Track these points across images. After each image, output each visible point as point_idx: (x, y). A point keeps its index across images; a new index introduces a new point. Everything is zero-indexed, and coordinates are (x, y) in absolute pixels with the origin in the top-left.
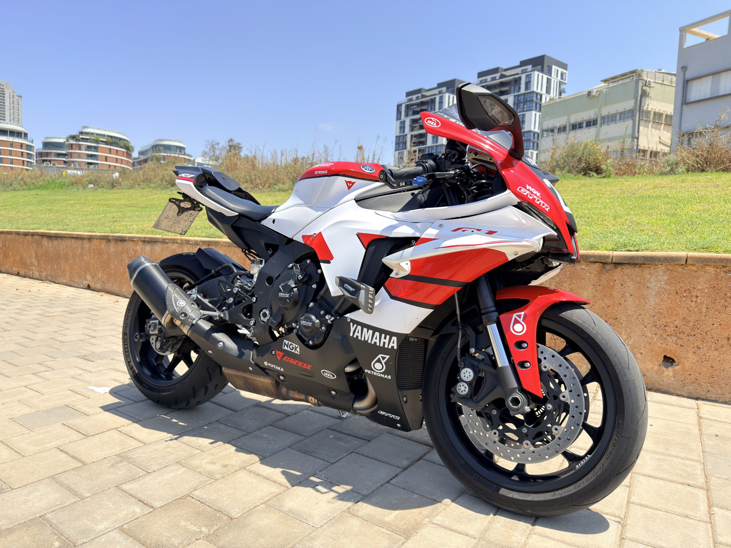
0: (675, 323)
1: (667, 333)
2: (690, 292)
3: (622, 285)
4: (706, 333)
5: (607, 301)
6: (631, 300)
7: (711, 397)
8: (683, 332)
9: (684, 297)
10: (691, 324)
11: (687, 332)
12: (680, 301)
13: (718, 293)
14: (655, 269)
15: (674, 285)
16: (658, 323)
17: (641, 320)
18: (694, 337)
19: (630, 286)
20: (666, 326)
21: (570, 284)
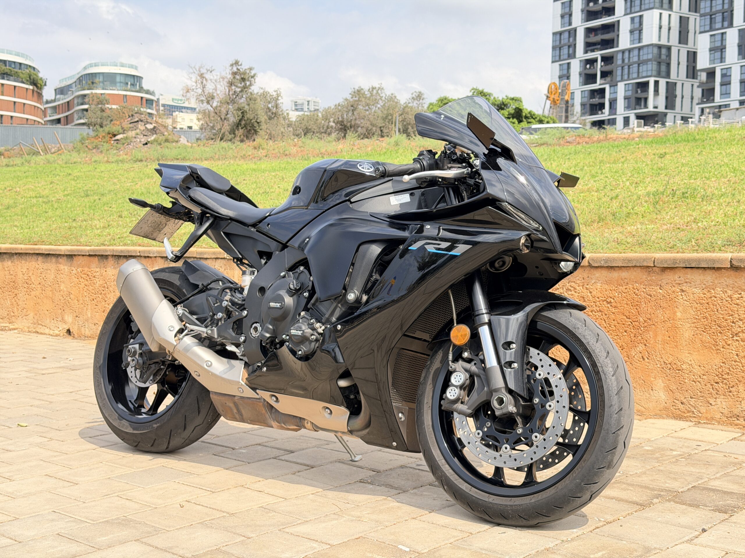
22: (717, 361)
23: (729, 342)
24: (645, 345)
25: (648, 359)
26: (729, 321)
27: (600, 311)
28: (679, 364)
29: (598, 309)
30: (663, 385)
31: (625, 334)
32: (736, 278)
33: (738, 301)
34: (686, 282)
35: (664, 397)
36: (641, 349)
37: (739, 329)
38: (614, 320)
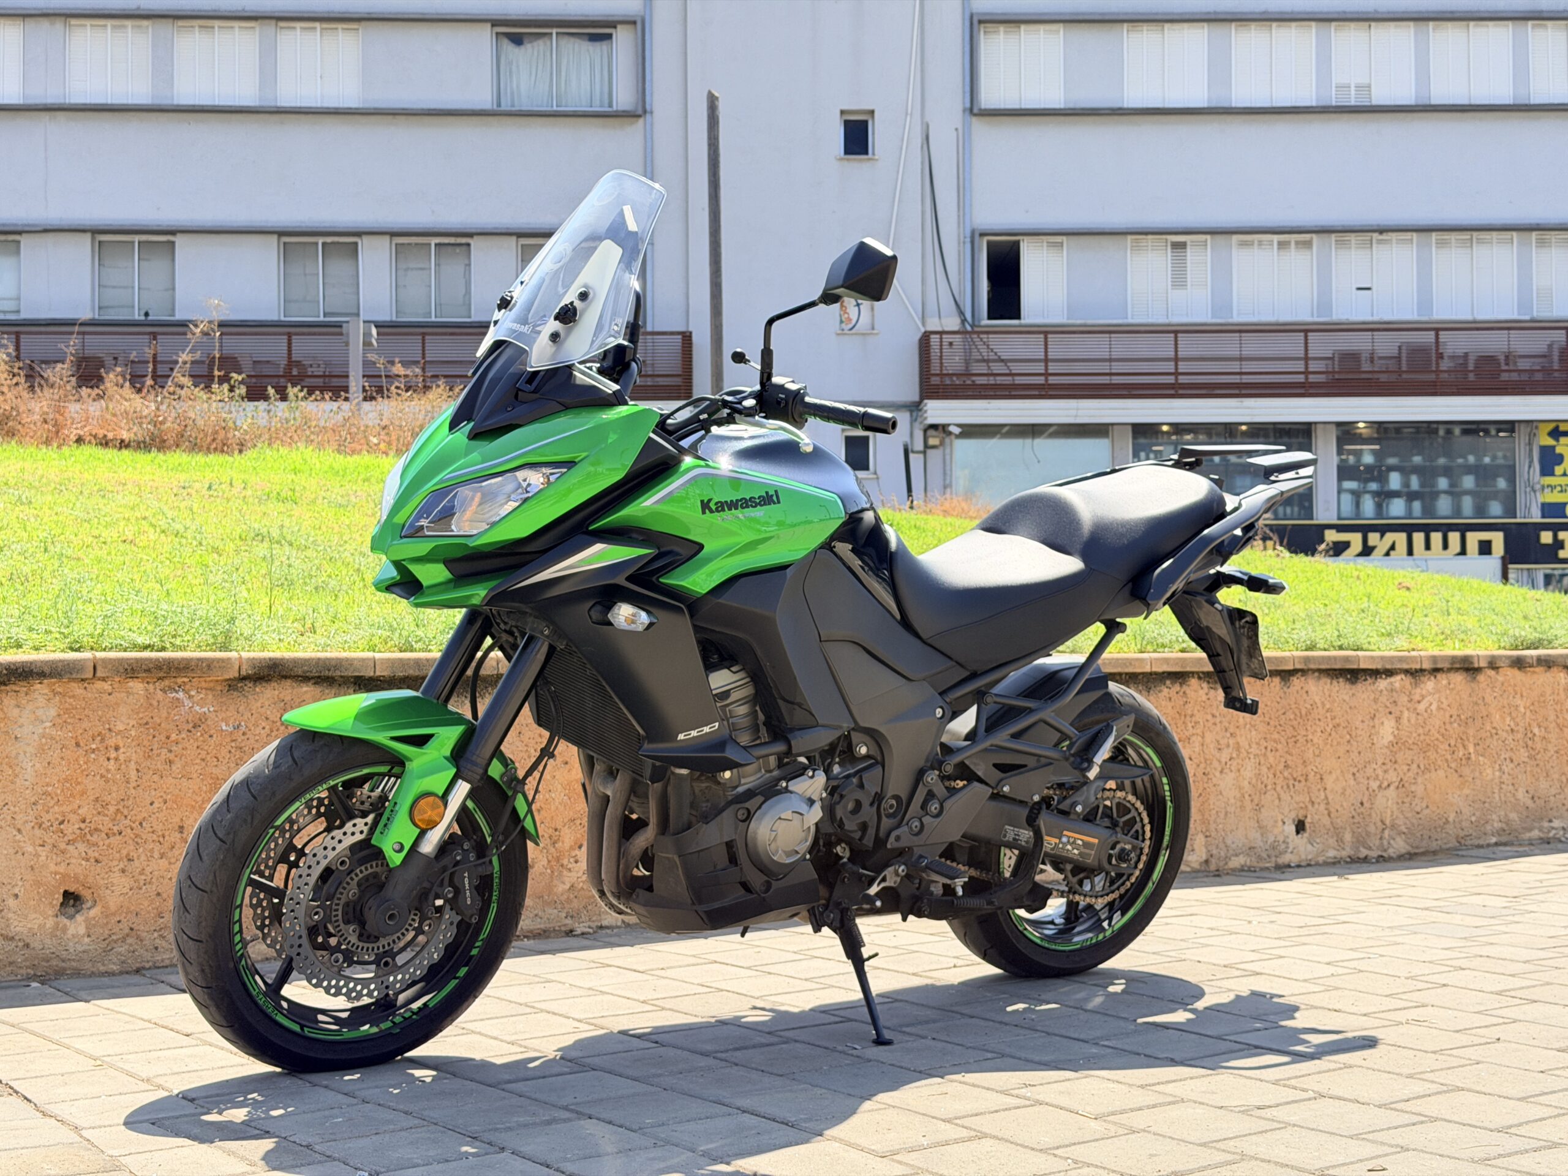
0: (80, 811)
1: (66, 839)
2: (102, 740)
4: (141, 824)
7: (163, 961)
8: (96, 830)
9: (93, 751)
10: (112, 809)
11: (105, 829)
12: (85, 763)
13: (154, 737)
14: (26, 694)
15: (70, 727)
16: (46, 817)
17: (9, 818)
18: (118, 837)
20: (62, 823)
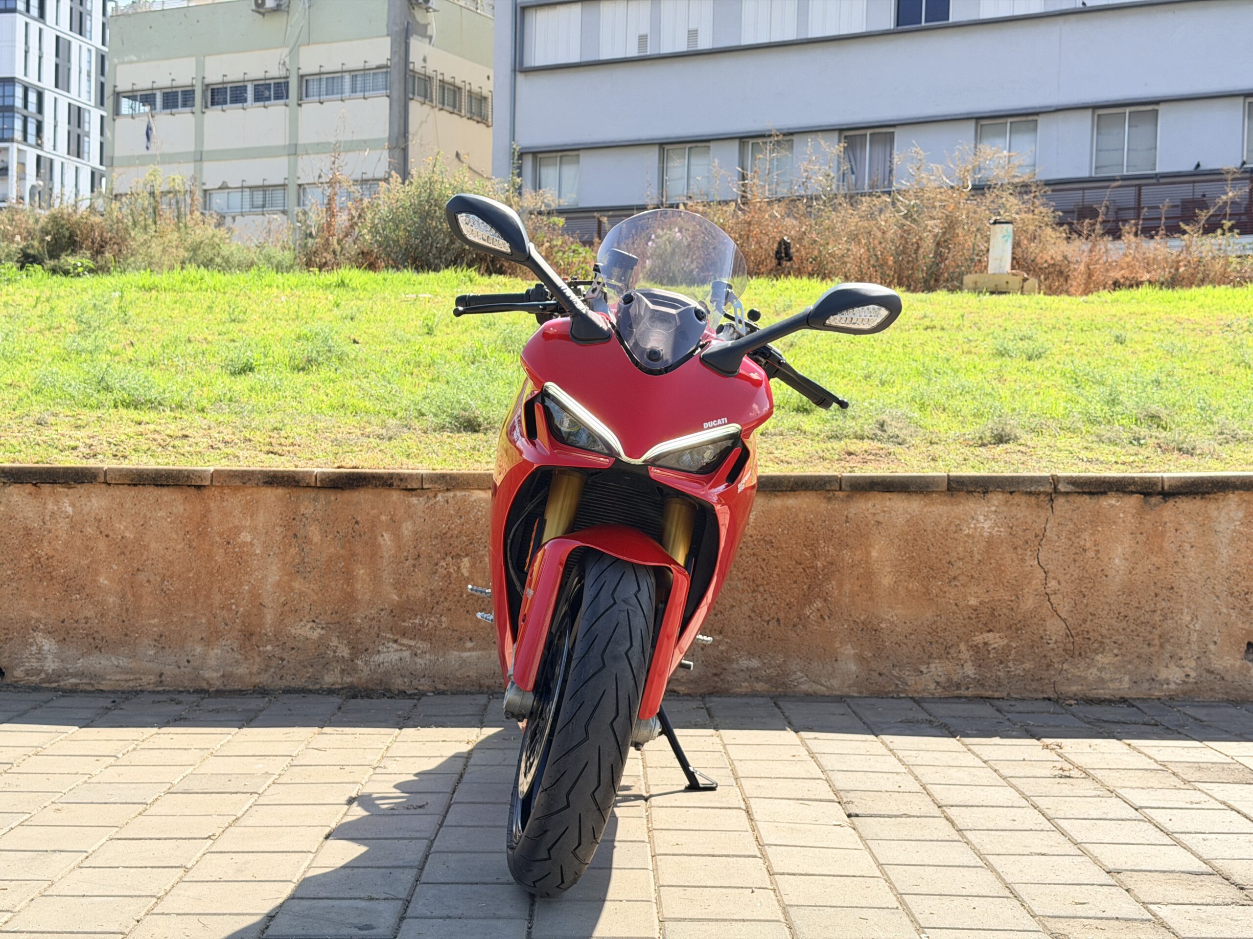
3: (1176, 530)
5: (1155, 559)
6: (1193, 553)
14: (1223, 501)
16: (1236, 589)
17: (1210, 588)
19: (1190, 530)
21: (1092, 534)
22: (929, 614)
23: (945, 589)
24: (825, 600)
25: (829, 617)
26: (944, 561)
27: (754, 555)
28: (875, 622)
29: (751, 552)
30: (852, 652)
31: (795, 585)
32: (952, 505)
33: (956, 535)
34: (884, 511)
35: (855, 668)
36: (820, 605)
37: (959, 572)
38: (776, 567)
